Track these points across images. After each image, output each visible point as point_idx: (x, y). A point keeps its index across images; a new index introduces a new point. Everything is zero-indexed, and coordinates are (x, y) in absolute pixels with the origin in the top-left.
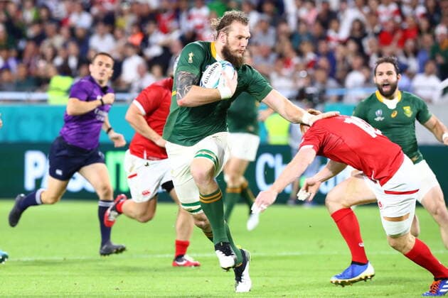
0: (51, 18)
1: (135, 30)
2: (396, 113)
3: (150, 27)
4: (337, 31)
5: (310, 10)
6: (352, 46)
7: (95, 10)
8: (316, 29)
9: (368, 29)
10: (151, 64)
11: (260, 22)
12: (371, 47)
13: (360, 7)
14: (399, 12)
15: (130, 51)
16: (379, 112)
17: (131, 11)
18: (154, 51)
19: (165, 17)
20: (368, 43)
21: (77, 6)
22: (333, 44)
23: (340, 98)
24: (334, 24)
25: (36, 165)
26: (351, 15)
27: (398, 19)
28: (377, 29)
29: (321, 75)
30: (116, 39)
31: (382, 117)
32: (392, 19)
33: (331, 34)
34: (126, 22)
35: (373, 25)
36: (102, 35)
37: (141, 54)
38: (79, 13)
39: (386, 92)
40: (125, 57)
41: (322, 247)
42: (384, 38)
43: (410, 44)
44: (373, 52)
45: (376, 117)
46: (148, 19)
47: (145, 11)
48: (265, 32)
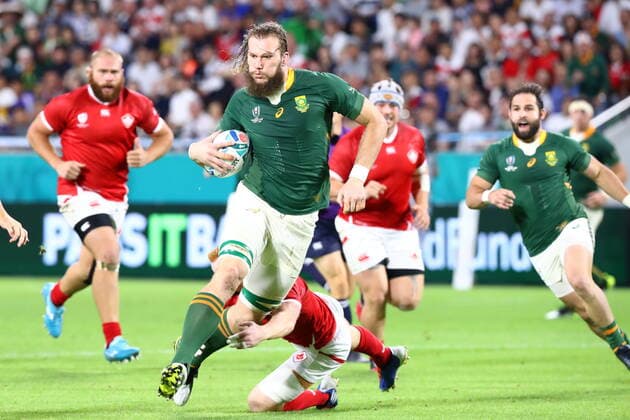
0: (76, 42)
1: (186, 57)
2: (534, 160)
3: (207, 54)
4: (448, 58)
5: (413, 31)
6: (468, 78)
7: (136, 31)
8: (421, 57)
9: (489, 56)
10: (207, 101)
11: (348, 47)
12: (493, 79)
13: (478, 28)
14: (529, 34)
15: (180, 84)
16: (511, 159)
17: (181, 32)
18: (212, 84)
19: (225, 40)
20: (490, 75)
21: (113, 27)
22: (443, 76)
23: (452, 146)
24: (444, 49)
25: (58, 232)
26: (467, 38)
27: (527, 43)
28: (501, 55)
29: (426, 115)
30: (163, 68)
31: (514, 165)
32: (520, 44)
33: (441, 62)
34: (176, 46)
35: (495, 51)
36: (144, 64)
37: (195, 88)
38: (115, 35)
39: (523, 133)
40: (174, 92)
41: (428, 339)
42: (508, 67)
43: (542, 75)
44: (495, 85)
45: (507, 166)
46: (204, 42)
47: (199, 32)
48: (355, 59)
